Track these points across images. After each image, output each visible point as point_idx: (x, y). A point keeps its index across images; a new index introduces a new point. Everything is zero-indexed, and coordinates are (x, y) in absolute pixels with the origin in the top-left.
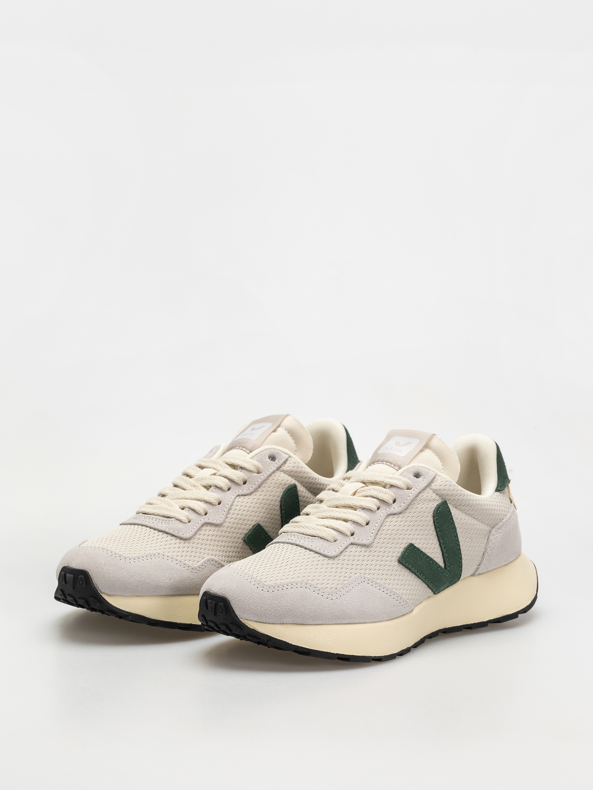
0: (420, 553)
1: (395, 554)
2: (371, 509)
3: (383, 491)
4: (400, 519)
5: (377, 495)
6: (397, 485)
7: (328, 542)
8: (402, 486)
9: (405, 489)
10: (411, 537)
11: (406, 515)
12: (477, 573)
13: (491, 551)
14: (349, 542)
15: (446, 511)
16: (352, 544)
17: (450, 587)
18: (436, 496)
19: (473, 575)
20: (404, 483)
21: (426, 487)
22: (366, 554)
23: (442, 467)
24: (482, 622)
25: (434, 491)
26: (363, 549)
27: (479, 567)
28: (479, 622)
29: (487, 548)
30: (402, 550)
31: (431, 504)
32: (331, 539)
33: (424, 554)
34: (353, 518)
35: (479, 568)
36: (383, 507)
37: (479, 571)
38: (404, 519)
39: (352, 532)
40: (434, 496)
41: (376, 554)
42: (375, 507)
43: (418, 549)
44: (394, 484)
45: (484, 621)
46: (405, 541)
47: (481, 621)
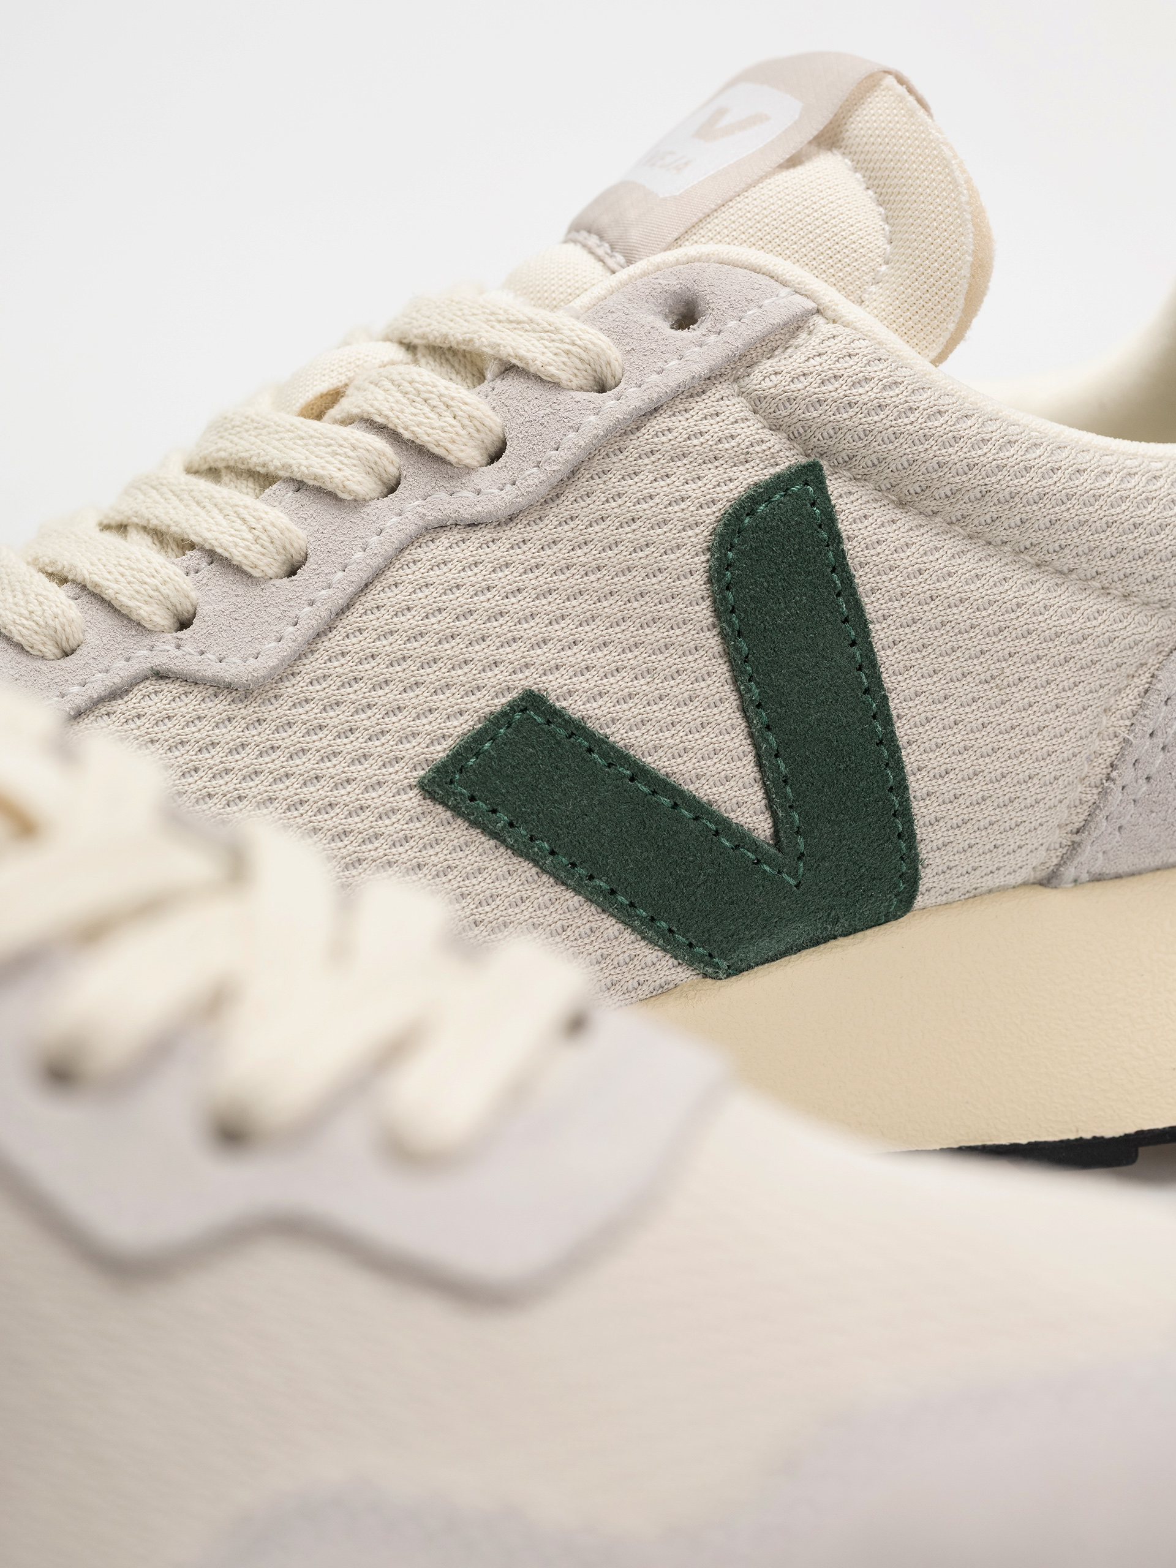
0: (590, 750)
1: (413, 750)
2: (330, 487)
3: (427, 395)
4: (498, 552)
5: (390, 414)
6: (527, 364)
7: (23, 658)
8: (552, 370)
9: (575, 382)
10: (542, 655)
11: (547, 529)
12: (1070, 872)
13: (1161, 756)
14: (144, 658)
15: (799, 523)
16: (160, 675)
17: (841, 941)
18: (766, 434)
19: (1049, 881)
20: (568, 352)
21: (712, 378)
22: (228, 734)
23: (888, 247)
24: (1094, 1138)
25: (757, 404)
26: (219, 706)
27: (1077, 838)
28: (1072, 1137)
29: (1131, 737)
30: (462, 726)
31: (712, 474)
32: (36, 640)
33: (617, 757)
34: (208, 535)
35: (1079, 845)
36: (415, 480)
37: (1090, 858)
38: (527, 555)
39: (186, 607)
40: (752, 429)
41: (289, 739)
42: (360, 477)
43: (576, 728)
44: (516, 356)
45: (1108, 1133)
46: (497, 677)
47: (1088, 1136)
